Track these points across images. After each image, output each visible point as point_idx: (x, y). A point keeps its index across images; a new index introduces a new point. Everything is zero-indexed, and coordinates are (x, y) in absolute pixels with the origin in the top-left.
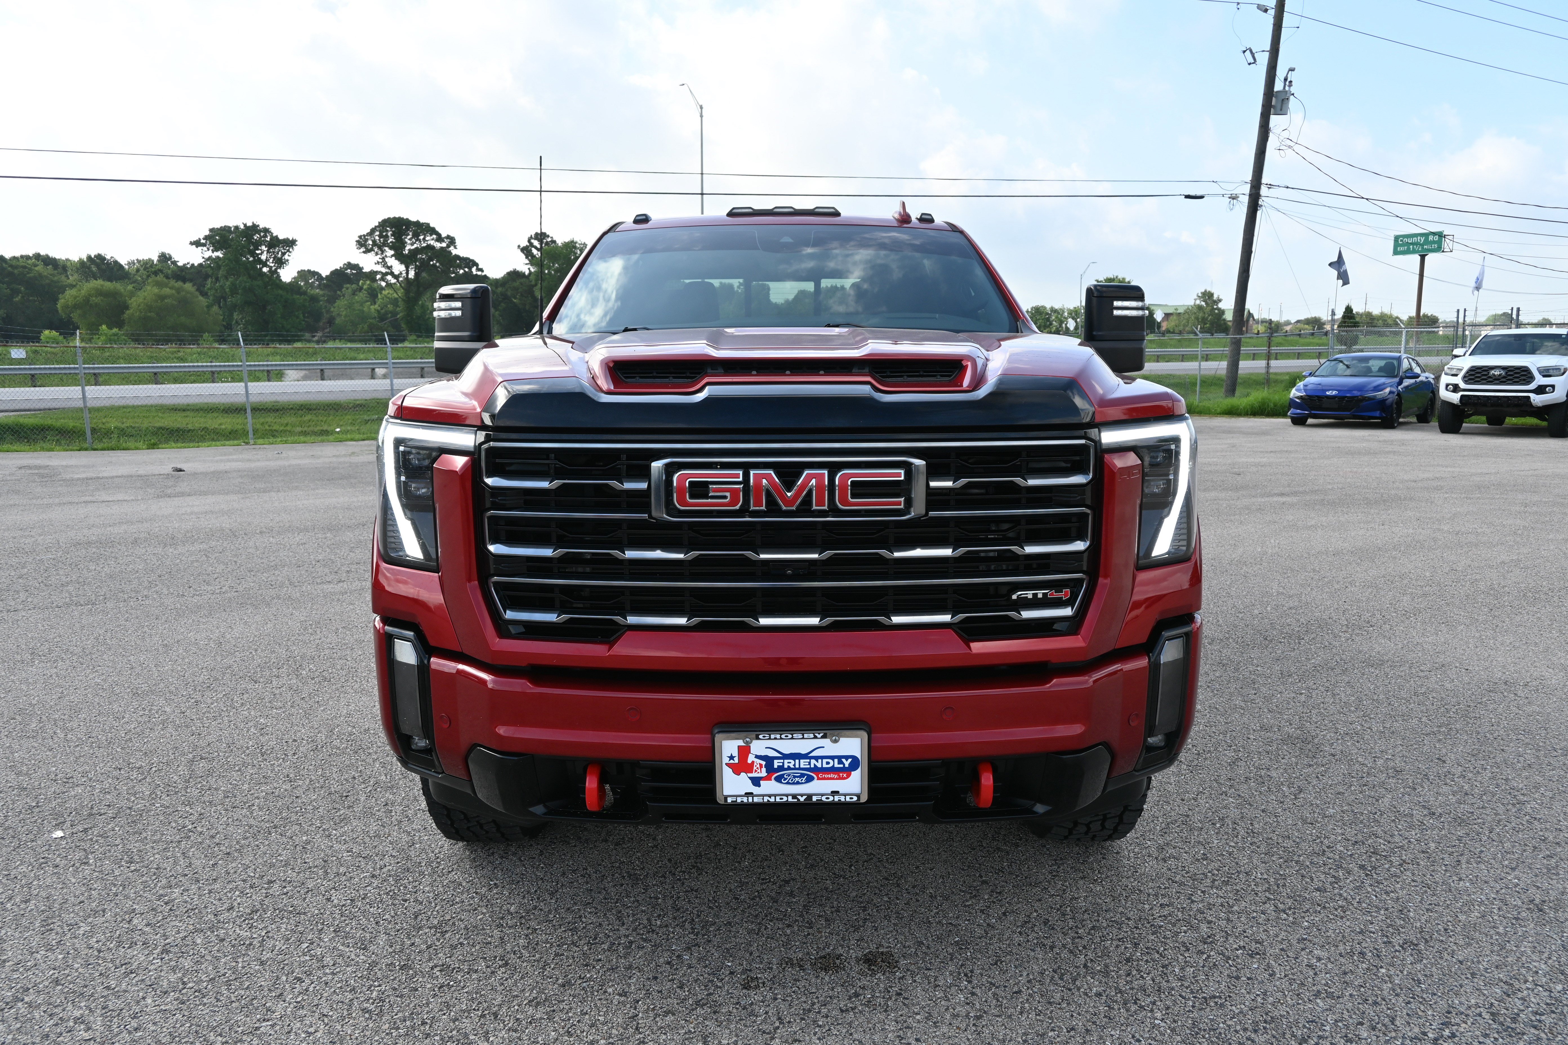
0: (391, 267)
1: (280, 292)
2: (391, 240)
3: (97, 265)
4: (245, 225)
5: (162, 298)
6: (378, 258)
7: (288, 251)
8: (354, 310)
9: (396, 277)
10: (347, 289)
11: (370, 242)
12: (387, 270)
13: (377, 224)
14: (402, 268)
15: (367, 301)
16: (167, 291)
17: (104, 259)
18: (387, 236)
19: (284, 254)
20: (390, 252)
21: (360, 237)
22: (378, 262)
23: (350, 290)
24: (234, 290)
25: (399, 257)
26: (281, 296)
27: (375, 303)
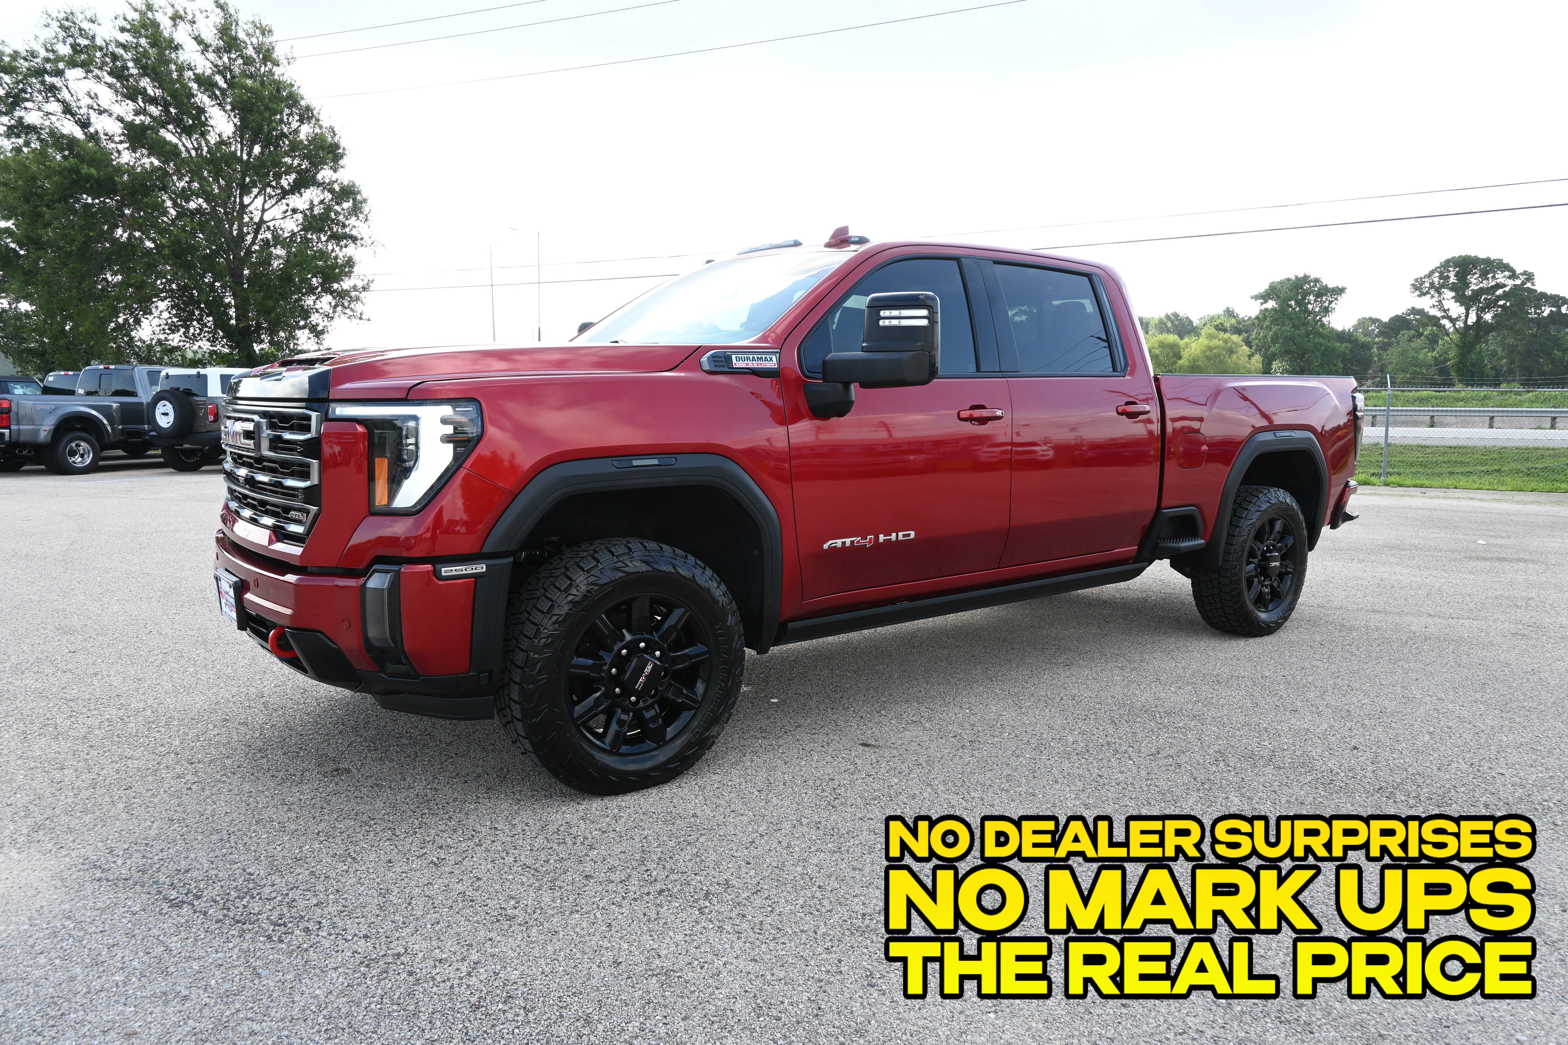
0: (1448, 310)
1: (1321, 340)
2: (1453, 279)
3: (1172, 322)
4: (1296, 277)
5: (1210, 349)
6: (1434, 301)
7: (1336, 299)
8: (1407, 357)
9: (1453, 321)
10: (1403, 335)
11: (1427, 285)
12: (1443, 314)
13: (1438, 265)
14: (1462, 310)
15: (1425, 348)
16: (1215, 342)
17: (1178, 316)
18: (1448, 277)
19: (1331, 302)
20: (1449, 294)
21: (1416, 280)
22: (1434, 306)
23: (1406, 336)
24: (1275, 339)
25: (1461, 298)
26: (1321, 345)
27: (1434, 350)
